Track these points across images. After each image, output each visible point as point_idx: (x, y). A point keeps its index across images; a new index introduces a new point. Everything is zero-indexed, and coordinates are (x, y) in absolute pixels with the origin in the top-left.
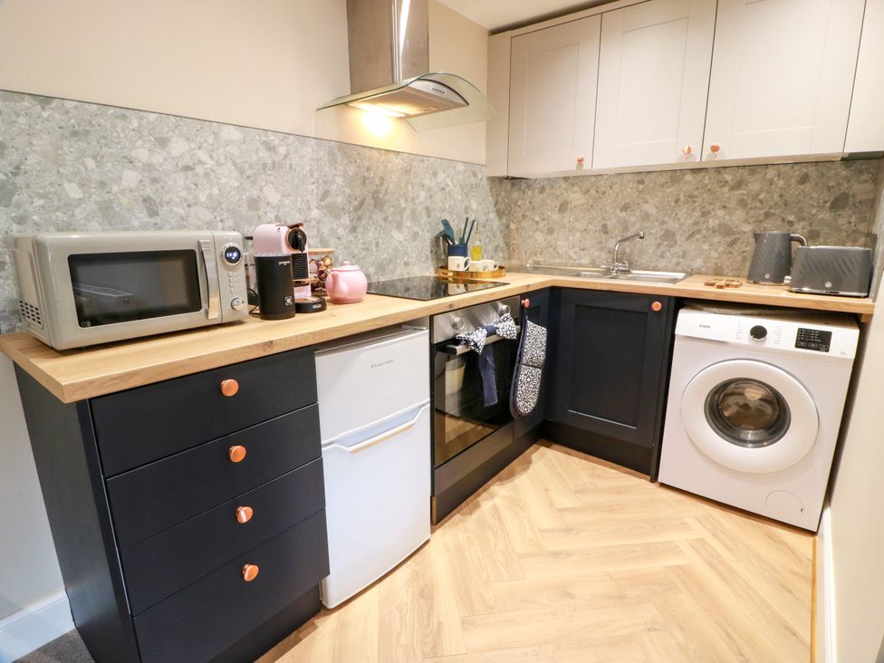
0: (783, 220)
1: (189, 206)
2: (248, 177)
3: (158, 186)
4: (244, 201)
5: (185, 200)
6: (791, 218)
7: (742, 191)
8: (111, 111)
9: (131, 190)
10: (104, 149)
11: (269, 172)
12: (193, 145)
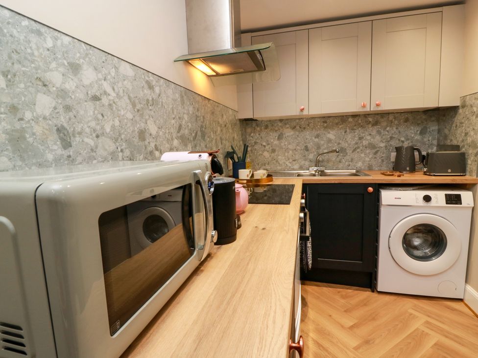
0: (399, 140)
1: (97, 136)
2: (138, 111)
3: (71, 114)
4: (136, 132)
5: (95, 131)
6: (403, 139)
7: (378, 127)
8: (25, 23)
9: (45, 118)
10: (17, 66)
11: (150, 108)
12: (100, 76)
